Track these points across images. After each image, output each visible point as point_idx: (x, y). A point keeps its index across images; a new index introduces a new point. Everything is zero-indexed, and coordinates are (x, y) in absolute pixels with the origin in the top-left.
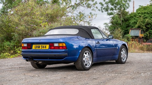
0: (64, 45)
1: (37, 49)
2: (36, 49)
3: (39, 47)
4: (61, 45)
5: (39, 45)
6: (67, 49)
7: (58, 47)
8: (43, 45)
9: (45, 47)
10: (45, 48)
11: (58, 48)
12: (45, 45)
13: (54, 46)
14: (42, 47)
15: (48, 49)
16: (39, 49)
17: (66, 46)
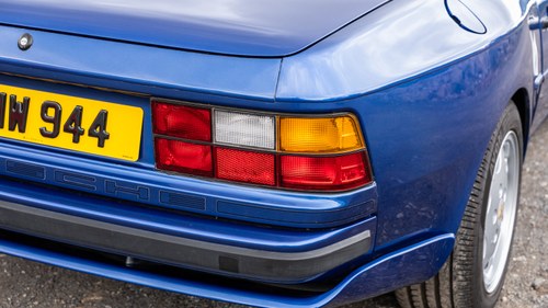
3: (19, 120)
5: (20, 93)
6: (367, 180)
8: (68, 103)
9: (87, 123)
10: (88, 145)
11: (269, 177)
12: (91, 108)
13: (211, 140)
14: (50, 127)
15: (134, 157)
16: (16, 135)
17: (363, 153)
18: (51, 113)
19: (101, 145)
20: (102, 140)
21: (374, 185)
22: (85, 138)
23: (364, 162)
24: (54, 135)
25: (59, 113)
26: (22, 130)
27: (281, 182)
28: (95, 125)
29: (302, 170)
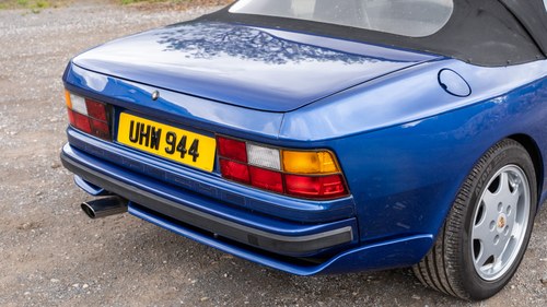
0: (327, 164)
1: (143, 147)
2: (136, 145)
3: (155, 143)
4: (300, 163)
5: (157, 125)
6: (345, 193)
7: (281, 181)
8: (180, 133)
9: (188, 146)
11: (280, 187)
12: (191, 137)
13: (247, 161)
14: (170, 147)
15: (210, 169)
16: (153, 151)
17: (340, 175)
18: (171, 138)
19: (194, 160)
20: (195, 156)
21: (351, 197)
22: (187, 155)
23: (342, 181)
24: (172, 152)
25: (175, 139)
26: (157, 148)
27: (287, 191)
28: (192, 148)
29: (300, 185)
